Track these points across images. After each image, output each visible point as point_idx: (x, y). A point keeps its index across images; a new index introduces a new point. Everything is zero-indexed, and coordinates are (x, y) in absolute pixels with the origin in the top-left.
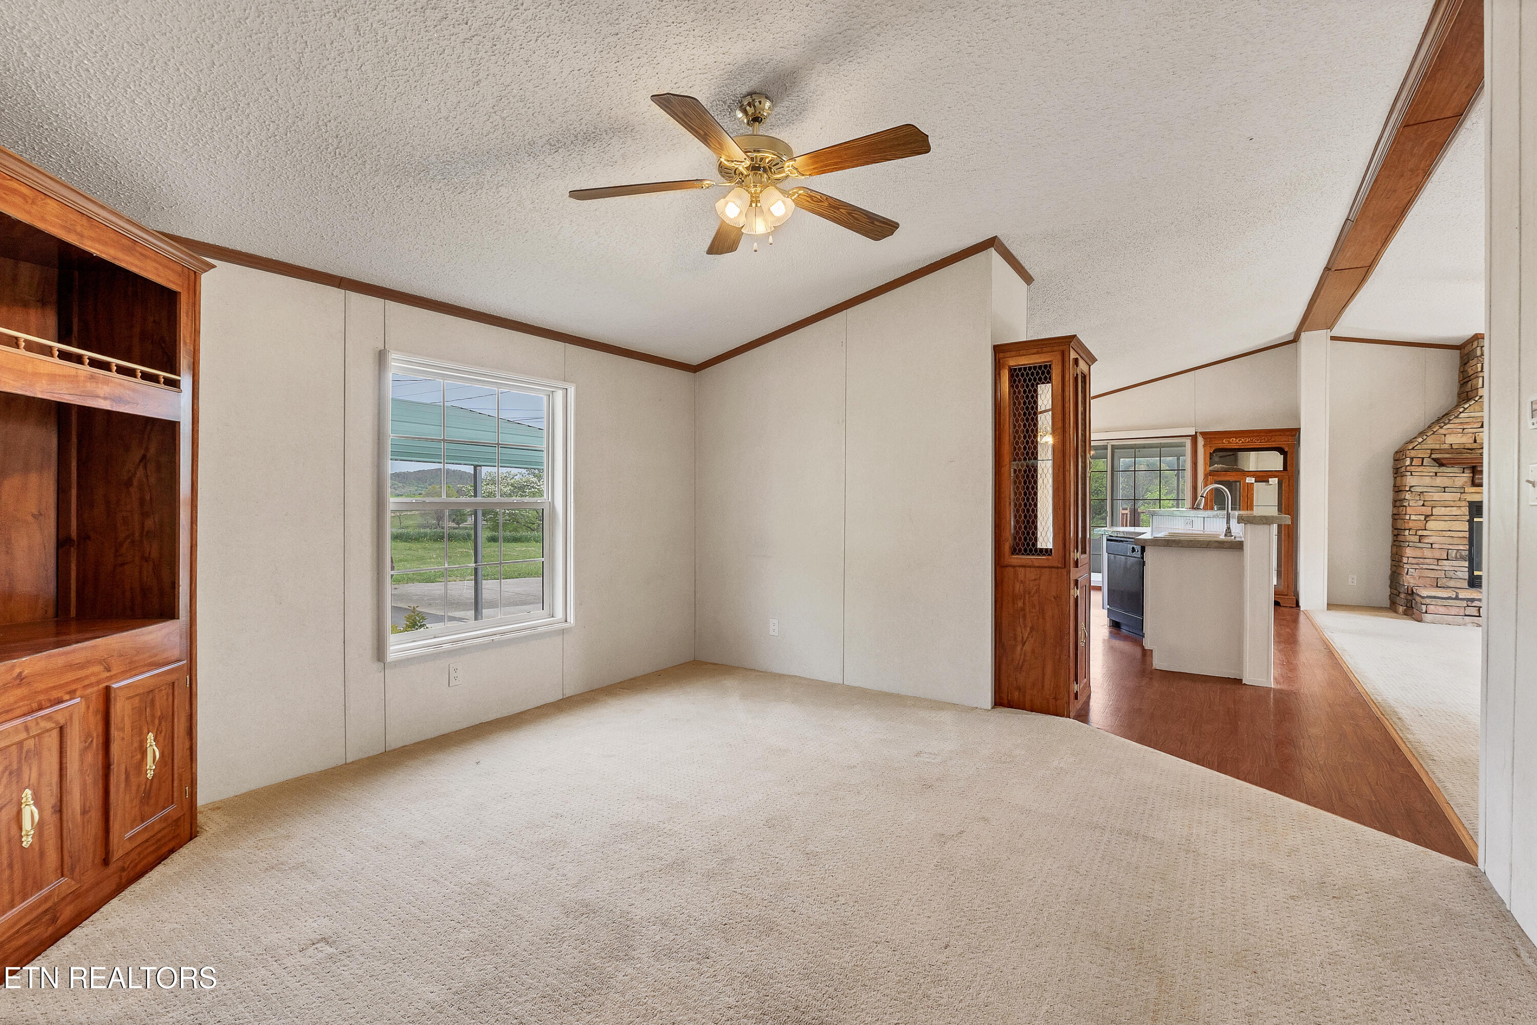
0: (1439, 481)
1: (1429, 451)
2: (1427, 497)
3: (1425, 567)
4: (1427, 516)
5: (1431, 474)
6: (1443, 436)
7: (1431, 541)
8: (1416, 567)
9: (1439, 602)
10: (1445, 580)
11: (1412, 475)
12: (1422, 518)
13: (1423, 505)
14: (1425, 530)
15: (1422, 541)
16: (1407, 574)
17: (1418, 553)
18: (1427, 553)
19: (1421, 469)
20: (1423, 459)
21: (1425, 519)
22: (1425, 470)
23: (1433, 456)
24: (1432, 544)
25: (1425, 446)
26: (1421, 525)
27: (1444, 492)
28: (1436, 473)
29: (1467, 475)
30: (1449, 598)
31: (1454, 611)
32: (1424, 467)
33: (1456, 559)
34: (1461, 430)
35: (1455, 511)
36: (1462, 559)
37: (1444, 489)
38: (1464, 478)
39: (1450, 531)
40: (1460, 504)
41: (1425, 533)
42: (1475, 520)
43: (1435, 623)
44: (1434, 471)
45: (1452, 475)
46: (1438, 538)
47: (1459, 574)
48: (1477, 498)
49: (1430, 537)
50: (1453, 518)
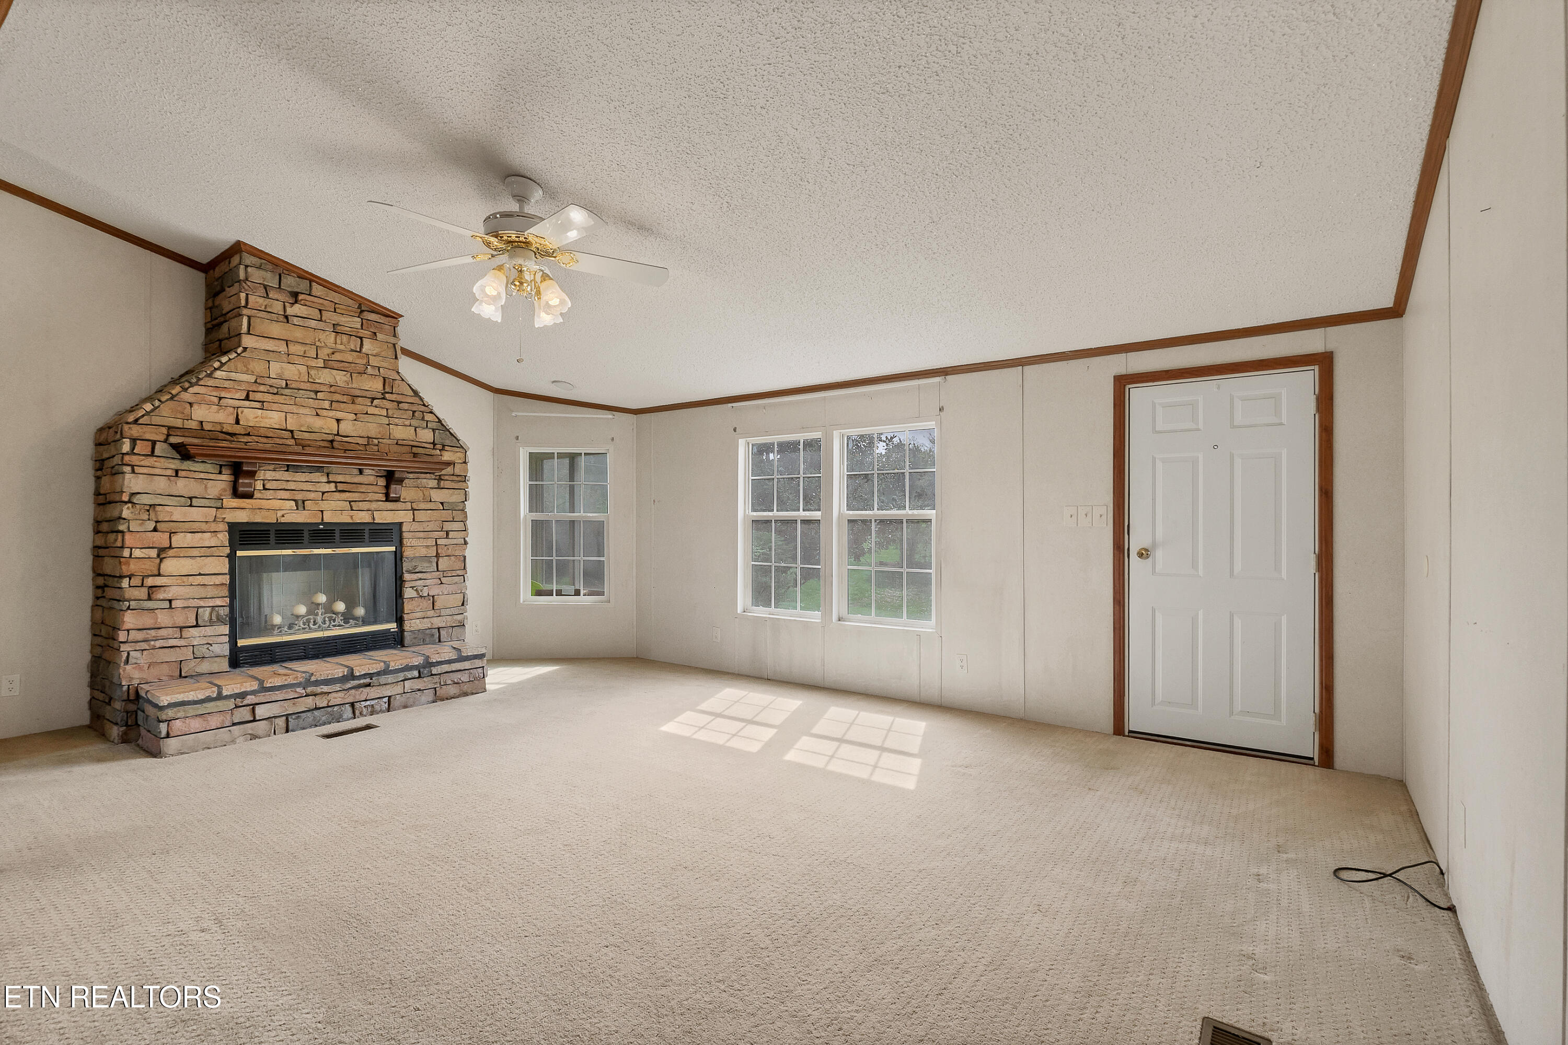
0: (182, 486)
1: (165, 431)
2: (163, 513)
3: (158, 644)
4: (161, 550)
5: (169, 472)
6: (188, 406)
7: (169, 596)
8: (144, 646)
9: (191, 710)
10: (193, 663)
11: (133, 472)
12: (154, 553)
13: (155, 530)
14: (159, 575)
15: (154, 596)
16: (127, 662)
17: (147, 620)
18: (163, 618)
19: (150, 461)
20: (154, 443)
21: (158, 556)
22: (157, 464)
23: (173, 440)
24: (170, 601)
25: (156, 420)
26: (151, 567)
27: (191, 506)
28: (177, 471)
29: (226, 477)
30: (208, 699)
31: (214, 721)
32: (155, 459)
33: (211, 623)
34: (216, 400)
35: (207, 540)
36: (220, 620)
37: (190, 501)
38: (220, 483)
39: (200, 574)
40: (213, 527)
41: (158, 581)
42: (239, 553)
43: (182, 753)
44: (173, 466)
45: (202, 476)
46: (183, 588)
47: (216, 649)
48: (242, 517)
49: (167, 589)
50: (208, 552)
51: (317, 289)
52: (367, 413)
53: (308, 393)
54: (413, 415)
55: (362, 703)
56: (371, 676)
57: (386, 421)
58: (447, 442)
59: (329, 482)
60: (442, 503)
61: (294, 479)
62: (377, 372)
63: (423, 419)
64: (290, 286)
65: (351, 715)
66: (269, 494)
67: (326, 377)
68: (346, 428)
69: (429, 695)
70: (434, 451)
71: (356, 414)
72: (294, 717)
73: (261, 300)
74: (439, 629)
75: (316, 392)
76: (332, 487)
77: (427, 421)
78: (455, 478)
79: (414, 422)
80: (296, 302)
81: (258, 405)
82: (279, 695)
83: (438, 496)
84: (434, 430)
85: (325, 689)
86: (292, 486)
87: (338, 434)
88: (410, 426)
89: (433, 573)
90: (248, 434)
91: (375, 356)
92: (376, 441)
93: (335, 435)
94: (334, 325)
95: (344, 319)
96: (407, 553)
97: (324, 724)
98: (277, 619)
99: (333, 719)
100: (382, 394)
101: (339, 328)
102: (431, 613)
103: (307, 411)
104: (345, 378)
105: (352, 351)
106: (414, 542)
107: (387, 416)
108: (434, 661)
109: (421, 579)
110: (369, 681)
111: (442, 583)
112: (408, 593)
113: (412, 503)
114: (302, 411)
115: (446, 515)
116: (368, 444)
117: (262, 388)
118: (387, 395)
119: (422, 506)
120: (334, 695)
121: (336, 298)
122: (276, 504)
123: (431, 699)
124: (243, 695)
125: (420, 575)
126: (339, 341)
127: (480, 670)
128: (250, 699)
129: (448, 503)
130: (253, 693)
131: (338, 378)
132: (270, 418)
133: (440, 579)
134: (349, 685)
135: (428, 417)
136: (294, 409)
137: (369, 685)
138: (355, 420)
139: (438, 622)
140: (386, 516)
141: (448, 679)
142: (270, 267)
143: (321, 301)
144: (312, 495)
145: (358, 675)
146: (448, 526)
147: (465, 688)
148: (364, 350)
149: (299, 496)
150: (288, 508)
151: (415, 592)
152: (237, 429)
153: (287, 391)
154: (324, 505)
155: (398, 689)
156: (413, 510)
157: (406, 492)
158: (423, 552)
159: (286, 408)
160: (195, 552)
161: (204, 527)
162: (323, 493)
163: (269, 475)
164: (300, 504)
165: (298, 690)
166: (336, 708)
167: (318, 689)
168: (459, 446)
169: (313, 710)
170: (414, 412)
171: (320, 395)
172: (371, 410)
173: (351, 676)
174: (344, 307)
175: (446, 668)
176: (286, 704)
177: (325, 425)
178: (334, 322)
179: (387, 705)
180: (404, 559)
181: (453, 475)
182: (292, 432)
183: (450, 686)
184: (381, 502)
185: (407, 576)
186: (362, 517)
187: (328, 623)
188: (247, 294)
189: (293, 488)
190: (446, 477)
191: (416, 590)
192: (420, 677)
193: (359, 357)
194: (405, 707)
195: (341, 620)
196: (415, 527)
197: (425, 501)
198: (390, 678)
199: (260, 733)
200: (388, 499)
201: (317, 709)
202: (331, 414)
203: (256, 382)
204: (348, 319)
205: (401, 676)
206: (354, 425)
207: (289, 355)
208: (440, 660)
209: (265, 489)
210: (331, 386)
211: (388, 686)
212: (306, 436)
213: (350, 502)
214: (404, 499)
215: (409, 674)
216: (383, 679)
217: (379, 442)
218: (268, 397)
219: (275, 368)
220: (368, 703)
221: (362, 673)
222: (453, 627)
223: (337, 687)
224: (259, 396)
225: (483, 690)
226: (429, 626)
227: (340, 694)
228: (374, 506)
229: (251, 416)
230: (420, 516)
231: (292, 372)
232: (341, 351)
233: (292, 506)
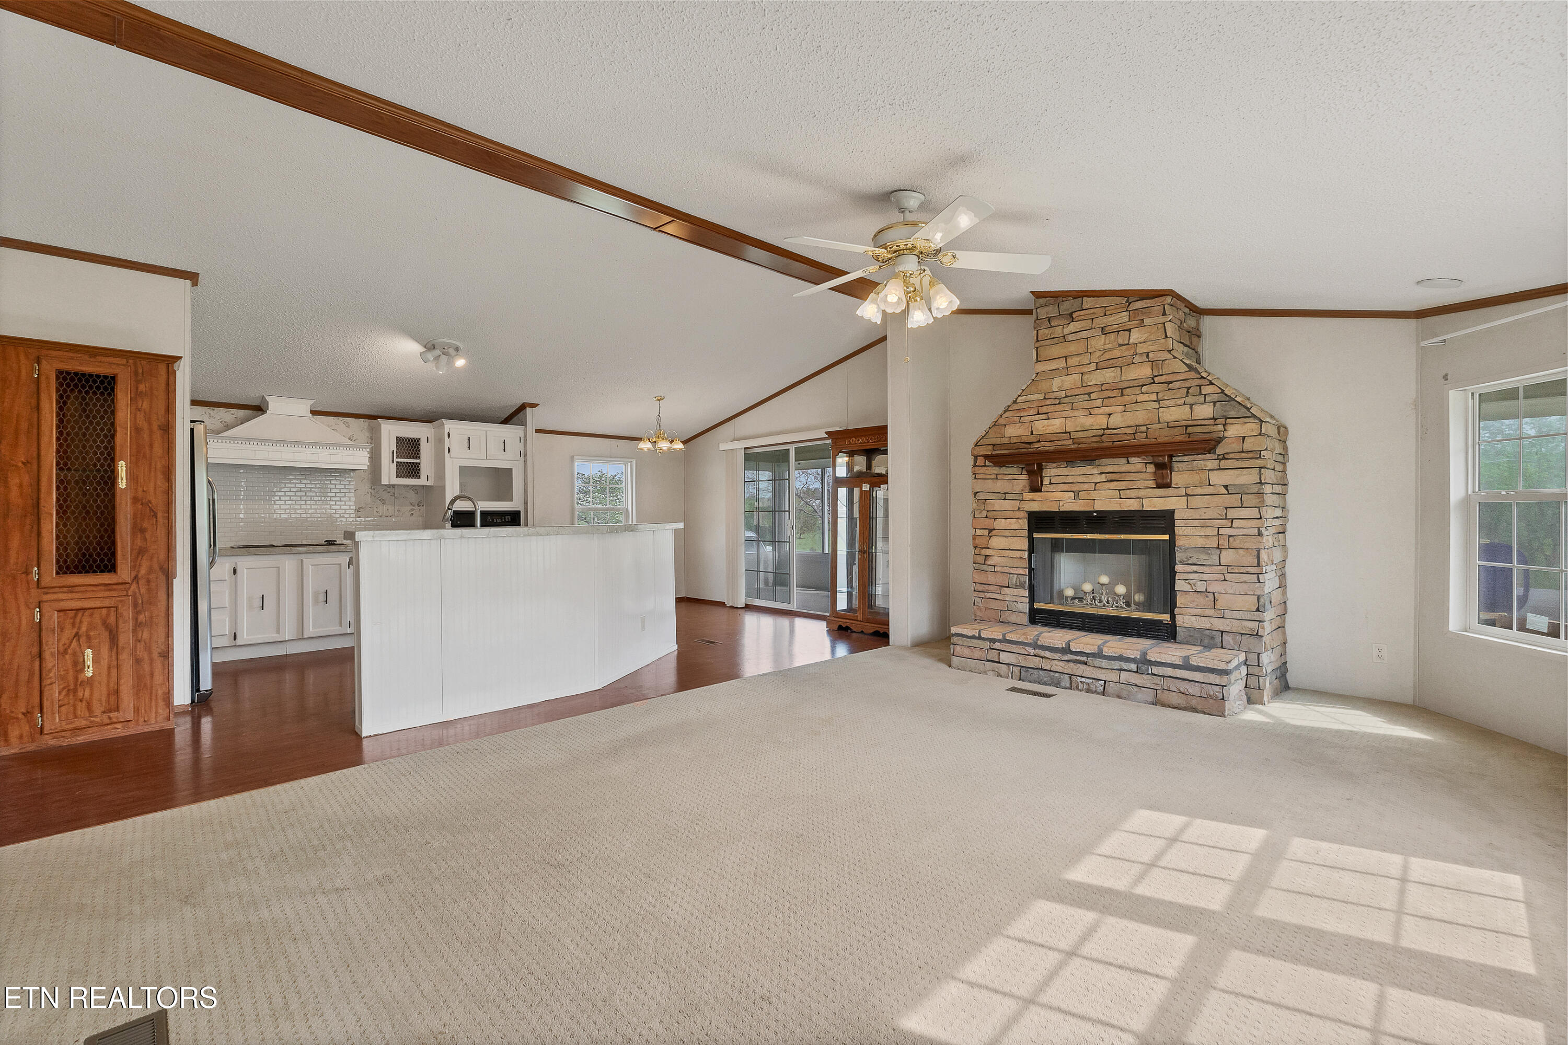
0: (1000, 486)
1: (991, 447)
2: (991, 505)
3: (988, 595)
4: (991, 530)
5: (993, 476)
6: (1004, 426)
7: (993, 563)
8: (982, 595)
9: (965, 641)
10: (1007, 613)
11: (976, 478)
12: (986, 533)
13: (987, 517)
14: (988, 548)
15: (986, 563)
16: (974, 604)
17: (983, 578)
19: (984, 470)
20: (986, 456)
21: (989, 534)
22: (987, 472)
23: (994, 452)
24: (994, 567)
25: (987, 441)
26: (985, 541)
27: (1005, 499)
29: (1024, 477)
30: (973, 637)
31: (977, 654)
32: (986, 468)
33: (1016, 587)
34: (1017, 419)
35: (1014, 524)
36: (1021, 586)
37: (1004, 496)
38: (1022, 481)
39: (1010, 550)
40: (1018, 514)
41: (988, 552)
42: (1035, 535)
43: (959, 669)
44: (996, 472)
45: (1010, 477)
46: (1000, 558)
47: (1020, 606)
48: (1035, 507)
49: (993, 558)
50: (1012, 533)
51: (1088, 302)
52: (1137, 402)
53: (1083, 396)
54: (1188, 392)
55: (1078, 678)
56: (1087, 655)
57: (1156, 405)
58: (1233, 413)
59: (1101, 473)
60: (1226, 487)
61: (1071, 474)
62: (1145, 358)
63: (1200, 394)
64: (1066, 310)
65: (1068, 685)
66: (1052, 487)
67: (1096, 378)
68: (1116, 421)
69: (1150, 695)
70: (1215, 427)
71: (1125, 405)
72: (1024, 669)
73: (1046, 331)
74: (1222, 632)
75: (1089, 394)
76: (1103, 478)
77: (1205, 395)
78: (1244, 455)
79: (1189, 400)
80: (1073, 321)
81: (1044, 416)
82: (1014, 648)
83: (1218, 478)
84: (1215, 403)
85: (1047, 654)
86: (1070, 479)
87: (1108, 428)
88: (1185, 404)
89: (1214, 567)
90: (1039, 441)
91: (1144, 342)
92: (1144, 428)
93: (1104, 429)
94: (1102, 328)
95: (1111, 319)
96: (1180, 542)
97: (1045, 684)
98: (1069, 593)
99: (1052, 683)
100: (1153, 379)
101: (1107, 329)
102: (1210, 612)
103: (1080, 413)
104: (1113, 374)
105: (1120, 345)
106: (1188, 531)
107: (1158, 401)
108: (1153, 660)
109: (1196, 572)
110: (1084, 658)
111: (1225, 580)
112: (1180, 585)
113: (1186, 488)
114: (1076, 413)
115: (1234, 500)
116: (1136, 433)
117: (1048, 402)
118: (1156, 379)
119: (1199, 491)
120: (1056, 662)
121: (1104, 301)
122: (1058, 495)
123: (1150, 699)
124: (993, 641)
125: (1195, 568)
126: (1107, 342)
127: (1217, 689)
128: (997, 645)
129: (1234, 485)
130: (999, 641)
131: (1107, 375)
132: (1053, 425)
133: (1223, 574)
134: (1066, 658)
135: (1207, 390)
136: (1070, 413)
137: (1086, 664)
138: (1124, 411)
139: (1219, 624)
140: (1156, 502)
141: (1174, 685)
142: (1052, 300)
143: (1092, 311)
144: (1086, 486)
145: (1074, 650)
146: (1232, 513)
147: (1194, 702)
148: (1131, 341)
149: (1076, 488)
150: (1067, 498)
151: (1189, 586)
152: (1032, 439)
153: (1067, 400)
154: (1094, 494)
155: (1112, 676)
156: (1187, 495)
157: (1177, 478)
158: (1200, 542)
159: (1065, 414)
160: (1007, 533)
161: (1011, 514)
162: (1096, 483)
163: (1054, 472)
164: (1077, 494)
165: (1027, 648)
166: (1057, 675)
167: (1042, 653)
168: (1249, 415)
169: (1039, 669)
170: (1189, 388)
171: (1093, 396)
172: (1141, 398)
173: (1066, 650)
174: (1113, 307)
175: (1169, 671)
176: (1021, 657)
177: (1099, 421)
178: (1102, 326)
179: (1102, 688)
180: (1176, 548)
181: (1243, 452)
182: (1069, 433)
183: (1175, 694)
184: (1149, 490)
185: (1178, 568)
186: (1131, 505)
187: (1111, 603)
188: (1037, 331)
189: (1070, 481)
190: (1231, 456)
191: (1189, 583)
192: (1137, 672)
193: (1127, 350)
194: (1119, 697)
195: (1123, 603)
196: (1188, 514)
197: (1202, 485)
198: (1104, 663)
199: (1002, 673)
200: (1159, 486)
201: (1042, 669)
202: (1101, 410)
203: (1045, 398)
204: (1115, 318)
205: (1117, 665)
206: (1123, 416)
207: (1067, 368)
208: (1158, 660)
209: (1050, 483)
210: (1102, 385)
211: (1103, 670)
212: (1081, 434)
213: (1119, 490)
214: (1177, 484)
215: (1125, 665)
216: (1097, 662)
217: (1147, 428)
218: (1052, 408)
219: (1057, 382)
220: (1083, 680)
221: (1078, 650)
222: (1242, 634)
223: (1057, 656)
224: (1044, 409)
225: (1220, 714)
226: (1208, 626)
227: (1061, 663)
228: (1142, 493)
229: (1042, 426)
230: (1195, 502)
231: (1071, 381)
232: (1110, 350)
233: (1071, 497)
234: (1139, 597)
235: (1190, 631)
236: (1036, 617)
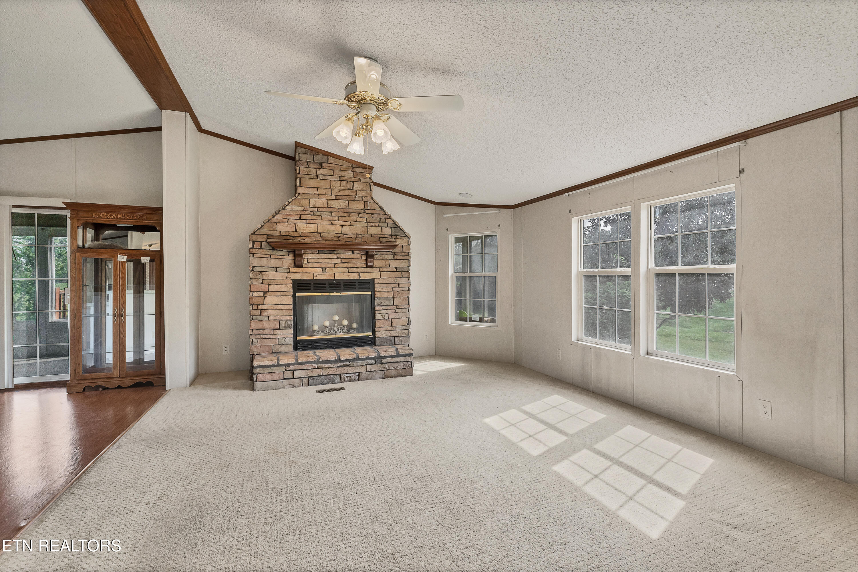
0: (273, 263)
1: (265, 236)
2: (265, 276)
3: (264, 336)
4: (265, 293)
5: (268, 256)
6: (275, 224)
7: (267, 314)
8: (258, 337)
9: (267, 370)
10: (278, 347)
11: (253, 256)
12: (262, 294)
13: (262, 283)
14: (264, 304)
15: (262, 314)
16: (252, 344)
17: (259, 325)
18: (266, 325)
19: (260, 251)
20: (261, 242)
21: (264, 295)
22: (263, 253)
23: (268, 240)
24: (269, 317)
25: (262, 232)
26: (260, 300)
27: (276, 272)
28: (271, 255)
29: (291, 257)
30: (273, 366)
31: (276, 376)
32: (262, 250)
33: (285, 328)
34: (286, 220)
35: (283, 288)
36: (289, 327)
37: (276, 270)
38: (289, 260)
39: (280, 304)
40: (286, 281)
41: (264, 307)
42: (297, 294)
43: (262, 390)
44: (269, 253)
45: (281, 257)
46: (273, 311)
47: (287, 340)
48: (298, 277)
49: (267, 311)
50: (283, 294)
51: (331, 160)
52: (356, 221)
53: (328, 213)
54: (380, 220)
55: (345, 375)
56: (349, 361)
57: (366, 225)
58: (399, 234)
59: (338, 258)
60: (396, 268)
61: (321, 257)
62: (361, 199)
63: (385, 222)
64: (318, 160)
65: (339, 381)
66: (309, 265)
67: (336, 204)
68: (346, 230)
69: (380, 374)
70: (391, 239)
71: (351, 222)
72: (311, 378)
73: (305, 169)
74: (394, 337)
75: (331, 212)
76: (339, 261)
77: (388, 223)
78: (403, 254)
79: (380, 224)
80: (322, 168)
81: (304, 221)
82: (304, 367)
83: (393, 264)
84: (391, 228)
85: (327, 365)
86: (320, 261)
87: (342, 233)
88: (379, 226)
89: (391, 306)
90: (301, 236)
91: (360, 190)
92: (360, 236)
93: (340, 234)
94: (339, 177)
95: (344, 173)
96: (377, 295)
97: (326, 384)
98: (316, 328)
99: (330, 382)
100: (364, 211)
101: (342, 178)
102: (390, 328)
103: (327, 222)
104: (345, 204)
105: (348, 189)
106: (381, 289)
107: (367, 222)
108: (383, 355)
109: (384, 310)
110: (348, 363)
111: (396, 312)
112: (378, 317)
113: (380, 268)
114: (324, 222)
115: (398, 274)
116: (357, 238)
117: (306, 213)
118: (366, 211)
119: (385, 269)
120: (331, 369)
121: (340, 162)
122: (313, 270)
123: (381, 376)
124: (289, 365)
125: (384, 307)
126: (342, 185)
127: (409, 363)
128: (292, 367)
129: (399, 267)
130: (293, 364)
131: (342, 204)
132: (310, 227)
133: (395, 309)
134: (338, 365)
135: (388, 221)
136: (321, 222)
137: (348, 366)
138: (350, 225)
139: (394, 333)
140: (366, 275)
141: (391, 366)
142: (309, 152)
143: (333, 165)
144: (330, 265)
145: (343, 359)
146: (399, 281)
147: (401, 372)
148: (354, 188)
149: (324, 266)
150: (319, 272)
151: (381, 317)
152: (296, 234)
153: (318, 213)
154: (335, 270)
155: (363, 369)
156: (380, 272)
157: (377, 262)
158: (386, 295)
159: (317, 222)
160: (278, 294)
161: (282, 282)
162: (335, 264)
163: (310, 256)
164: (324, 270)
165: (313, 365)
166: (332, 376)
167: (323, 366)
168: (405, 235)
169: (321, 376)
170: (381, 219)
171: (333, 214)
172: (359, 219)
173: (339, 360)
174: (345, 167)
175: (390, 360)
176: (308, 371)
177: (336, 229)
178: (339, 175)
179: (358, 377)
180: (375, 298)
181: (402, 252)
182: (320, 233)
183: (392, 370)
184: (363, 268)
185: (377, 308)
186: (354, 276)
187: (340, 330)
188: (300, 167)
189: (321, 262)
190: (398, 254)
191: (382, 315)
192: (375, 364)
193: (352, 192)
194: (367, 379)
195: (346, 329)
196: (381, 281)
197: (386, 267)
198: (359, 363)
199: (296, 385)
200: (367, 266)
201: (323, 375)
202: (338, 223)
203: (304, 210)
204: (346, 173)
205: (365, 362)
206: (350, 228)
207: (318, 195)
208: (385, 355)
209: (308, 263)
210: (338, 209)
211: (358, 367)
212: (327, 235)
213: (348, 268)
214: (376, 266)
215: (369, 362)
216: (355, 363)
217: (362, 236)
218: (309, 217)
219: (312, 202)
220: (348, 375)
221: (345, 359)
222: (402, 336)
223: (332, 365)
224: (304, 217)
225: (411, 374)
226: (389, 335)
227: (334, 369)
228: (359, 270)
229: (302, 227)
230: (384, 275)
231: (320, 203)
232: (343, 190)
233: (320, 271)
234: (355, 325)
235: (381, 339)
236: (298, 346)
